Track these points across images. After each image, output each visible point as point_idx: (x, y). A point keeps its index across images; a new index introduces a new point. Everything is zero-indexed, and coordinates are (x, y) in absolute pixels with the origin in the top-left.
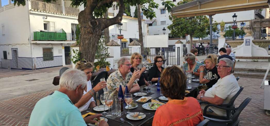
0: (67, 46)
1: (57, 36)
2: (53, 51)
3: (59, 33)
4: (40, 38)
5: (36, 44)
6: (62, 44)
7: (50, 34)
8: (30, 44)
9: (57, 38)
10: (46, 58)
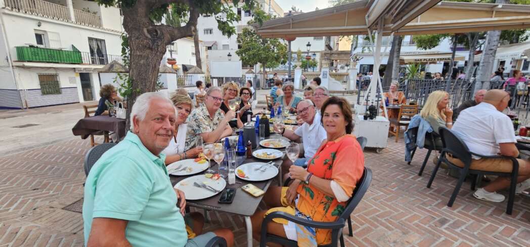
0: (84, 72)
1: (65, 56)
2: (58, 80)
3: (68, 51)
4: (31, 57)
5: (24, 67)
6: (74, 68)
7: (51, 52)
8: (11, 68)
9: (65, 59)
10: (48, 90)
